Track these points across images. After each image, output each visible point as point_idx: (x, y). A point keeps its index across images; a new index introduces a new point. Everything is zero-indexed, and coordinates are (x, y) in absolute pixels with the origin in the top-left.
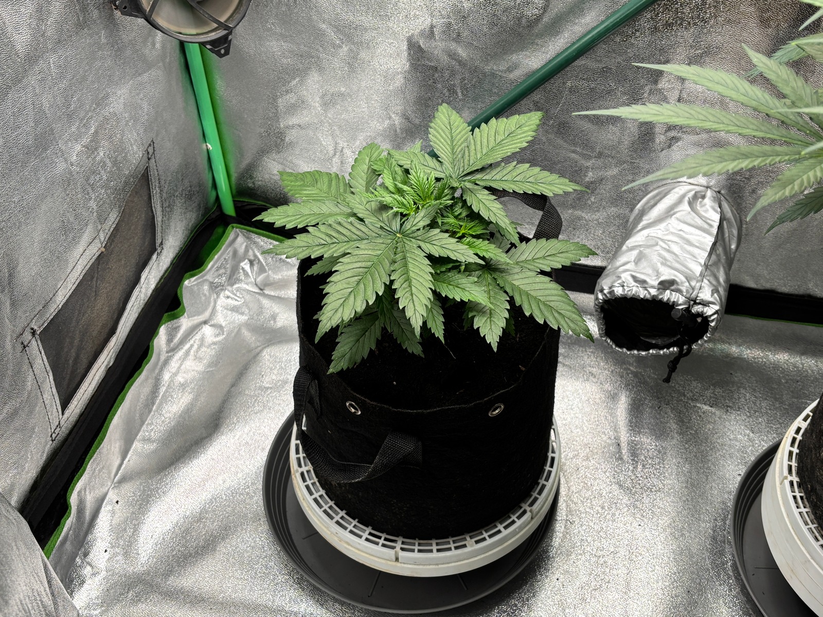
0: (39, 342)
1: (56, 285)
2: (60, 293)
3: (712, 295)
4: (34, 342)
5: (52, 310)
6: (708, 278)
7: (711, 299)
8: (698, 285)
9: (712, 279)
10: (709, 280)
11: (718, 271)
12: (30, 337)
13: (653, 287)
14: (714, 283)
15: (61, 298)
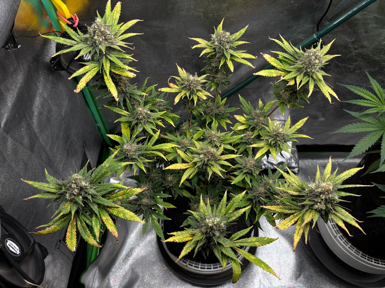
3: (296, 164)
6: (293, 158)
7: (296, 166)
8: (290, 162)
9: (294, 158)
10: (294, 159)
11: (295, 154)
13: (275, 165)
14: (295, 159)
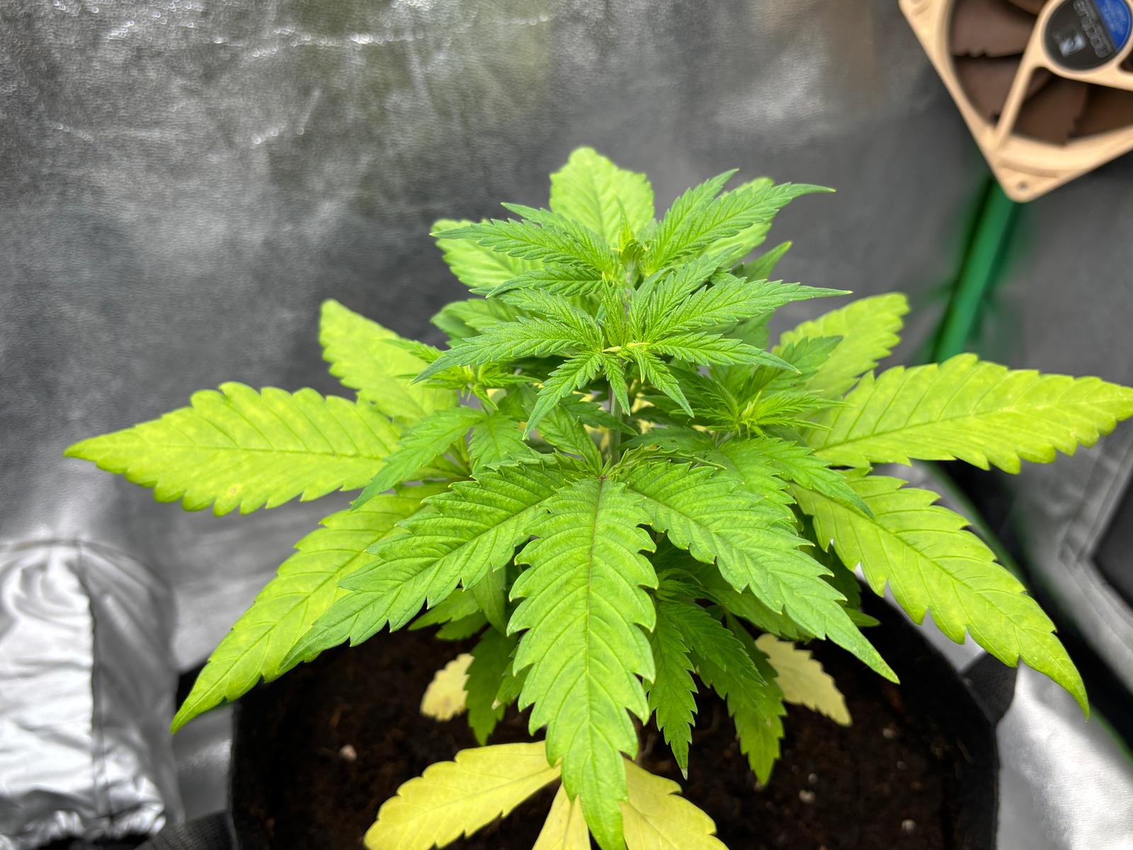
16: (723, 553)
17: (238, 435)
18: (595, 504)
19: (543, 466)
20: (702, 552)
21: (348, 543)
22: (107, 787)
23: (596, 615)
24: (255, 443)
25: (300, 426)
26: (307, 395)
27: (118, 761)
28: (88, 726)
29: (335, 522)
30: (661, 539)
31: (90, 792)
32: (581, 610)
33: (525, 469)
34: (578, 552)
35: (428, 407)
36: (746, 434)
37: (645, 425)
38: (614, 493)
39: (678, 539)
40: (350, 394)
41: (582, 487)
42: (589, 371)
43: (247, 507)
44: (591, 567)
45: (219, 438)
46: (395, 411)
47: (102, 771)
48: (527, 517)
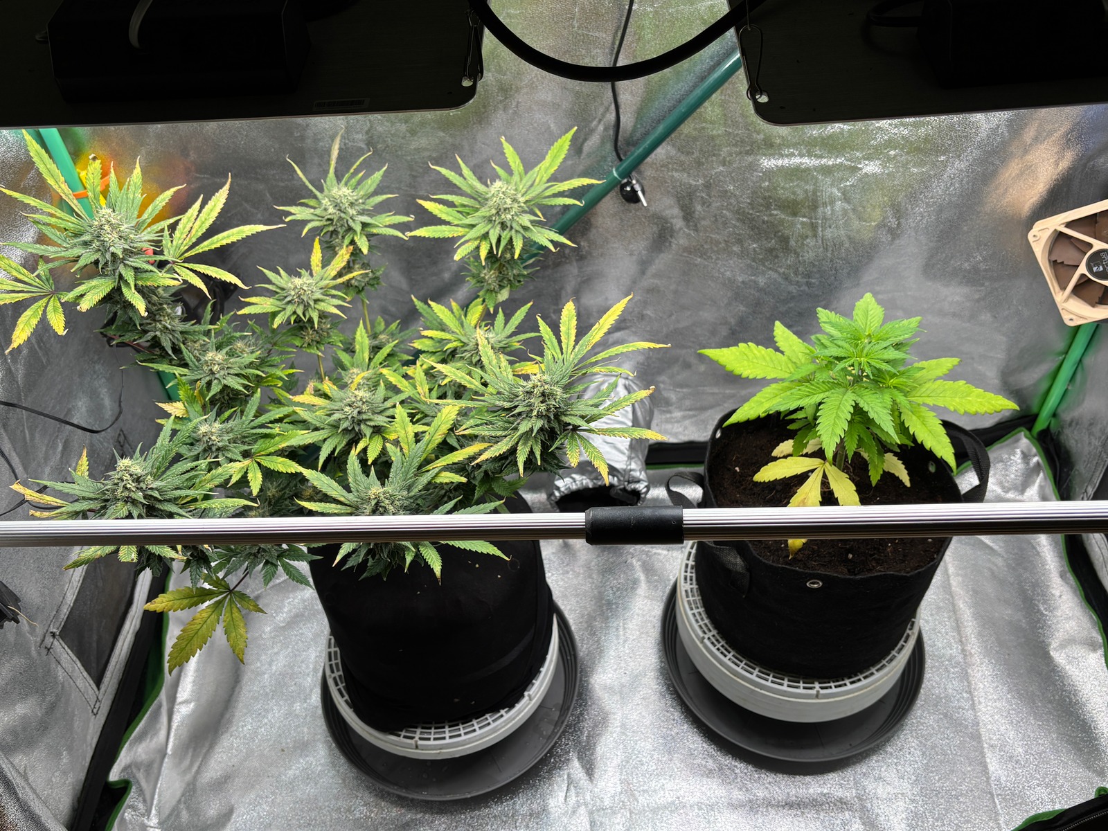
0: (61, 641)
1: (63, 590)
2: (68, 594)
4: (56, 643)
5: (65, 611)
12: (51, 640)
14: (638, 462)
15: (70, 598)
16: (870, 410)
17: (751, 358)
18: (844, 394)
19: (833, 383)
20: (865, 409)
21: (776, 392)
22: (631, 470)
23: (838, 416)
24: (755, 360)
25: (768, 358)
26: (770, 350)
27: (635, 463)
28: (627, 447)
29: (773, 386)
30: (857, 404)
31: (625, 470)
32: (835, 415)
33: (829, 382)
34: (837, 403)
35: (803, 361)
36: (889, 387)
37: (865, 379)
38: (849, 392)
39: (861, 405)
40: (782, 352)
41: (842, 390)
42: (850, 363)
43: (751, 377)
44: (839, 407)
45: (745, 357)
46: (794, 360)
47: (630, 464)
48: (827, 393)
